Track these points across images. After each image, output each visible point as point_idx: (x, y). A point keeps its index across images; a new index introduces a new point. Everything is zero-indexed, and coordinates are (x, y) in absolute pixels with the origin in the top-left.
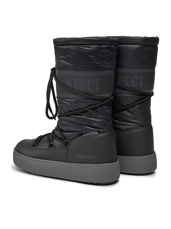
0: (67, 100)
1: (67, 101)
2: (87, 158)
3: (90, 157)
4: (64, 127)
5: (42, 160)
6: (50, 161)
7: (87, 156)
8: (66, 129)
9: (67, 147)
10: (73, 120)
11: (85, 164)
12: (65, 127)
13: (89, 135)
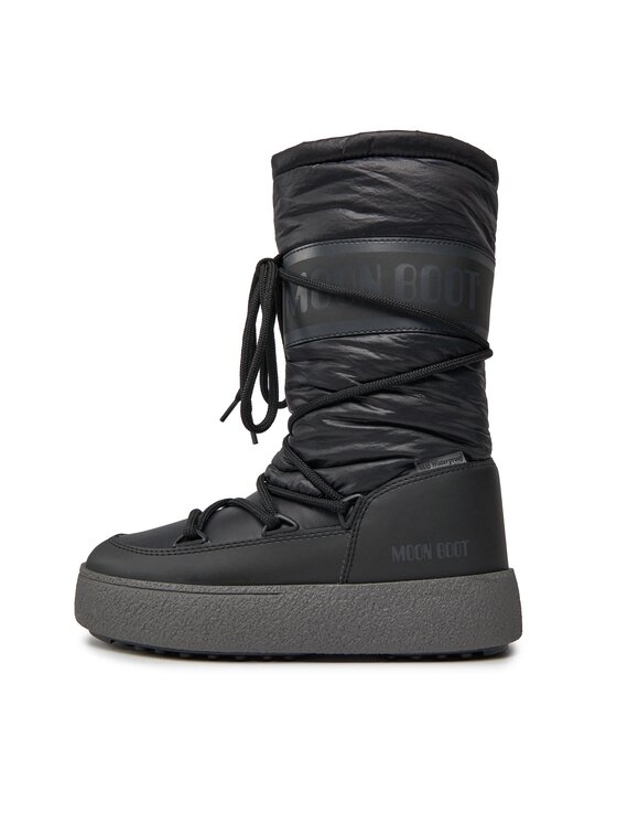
0: (358, 339)
1: (362, 343)
2: (439, 556)
3: (450, 549)
4: (328, 446)
5: (238, 587)
6: (275, 587)
7: (438, 547)
8: (344, 452)
9: (349, 521)
10: (382, 412)
11: (433, 581)
12: (335, 444)
13: (438, 470)
